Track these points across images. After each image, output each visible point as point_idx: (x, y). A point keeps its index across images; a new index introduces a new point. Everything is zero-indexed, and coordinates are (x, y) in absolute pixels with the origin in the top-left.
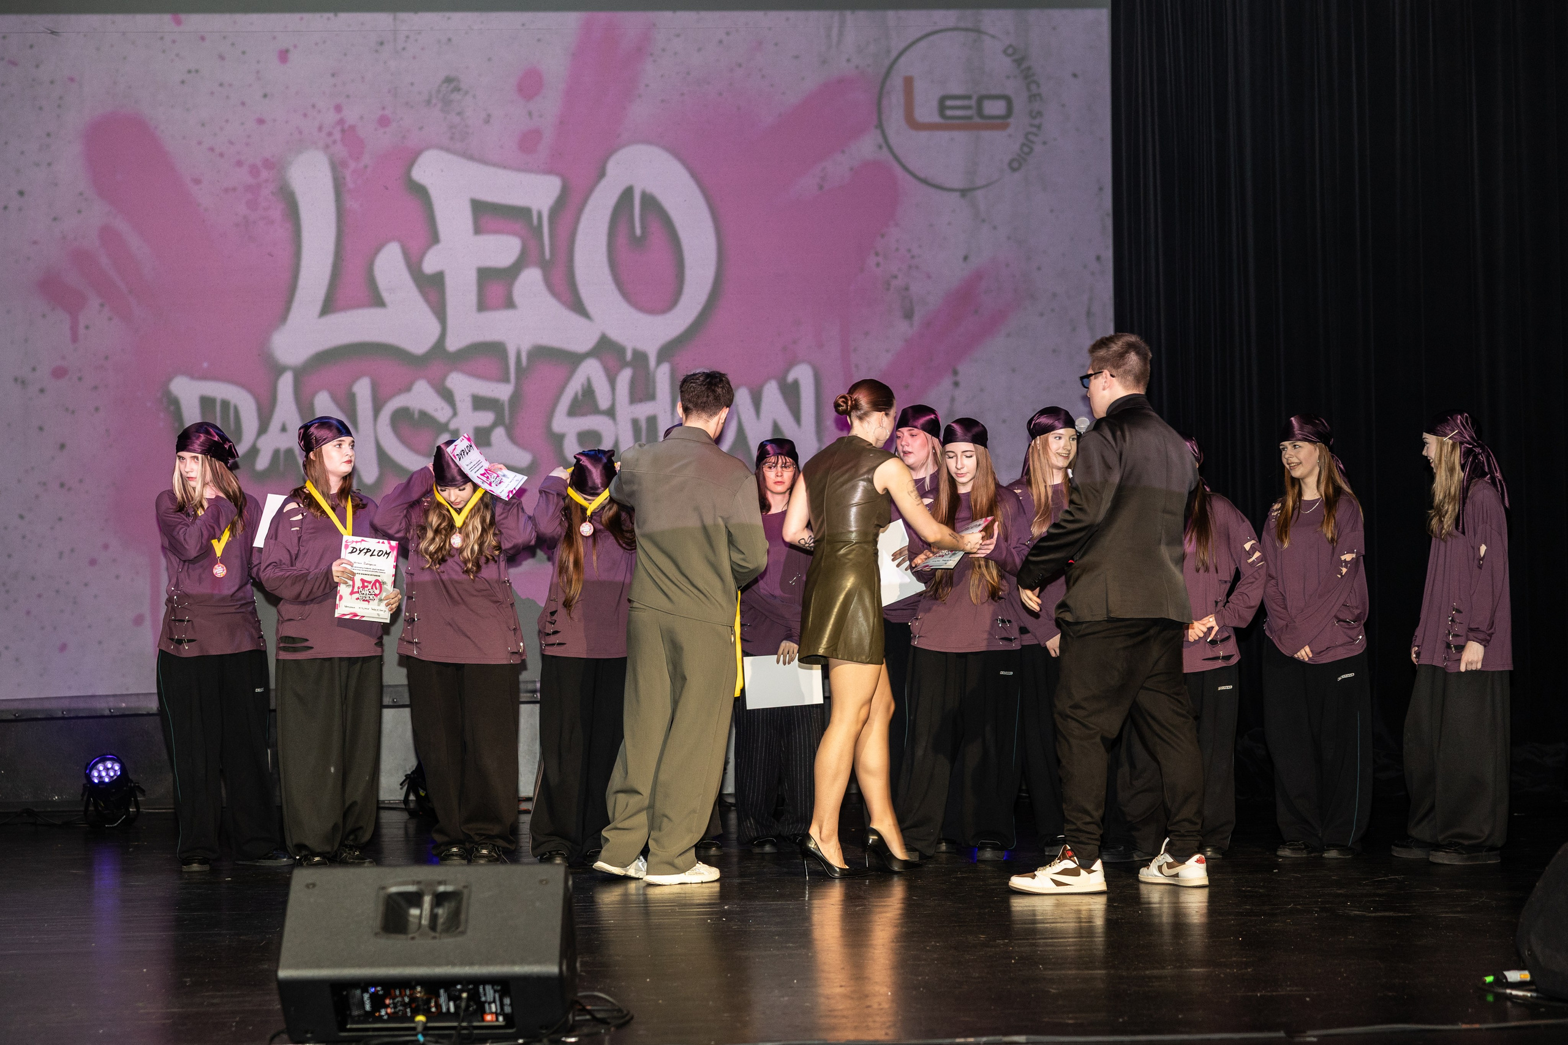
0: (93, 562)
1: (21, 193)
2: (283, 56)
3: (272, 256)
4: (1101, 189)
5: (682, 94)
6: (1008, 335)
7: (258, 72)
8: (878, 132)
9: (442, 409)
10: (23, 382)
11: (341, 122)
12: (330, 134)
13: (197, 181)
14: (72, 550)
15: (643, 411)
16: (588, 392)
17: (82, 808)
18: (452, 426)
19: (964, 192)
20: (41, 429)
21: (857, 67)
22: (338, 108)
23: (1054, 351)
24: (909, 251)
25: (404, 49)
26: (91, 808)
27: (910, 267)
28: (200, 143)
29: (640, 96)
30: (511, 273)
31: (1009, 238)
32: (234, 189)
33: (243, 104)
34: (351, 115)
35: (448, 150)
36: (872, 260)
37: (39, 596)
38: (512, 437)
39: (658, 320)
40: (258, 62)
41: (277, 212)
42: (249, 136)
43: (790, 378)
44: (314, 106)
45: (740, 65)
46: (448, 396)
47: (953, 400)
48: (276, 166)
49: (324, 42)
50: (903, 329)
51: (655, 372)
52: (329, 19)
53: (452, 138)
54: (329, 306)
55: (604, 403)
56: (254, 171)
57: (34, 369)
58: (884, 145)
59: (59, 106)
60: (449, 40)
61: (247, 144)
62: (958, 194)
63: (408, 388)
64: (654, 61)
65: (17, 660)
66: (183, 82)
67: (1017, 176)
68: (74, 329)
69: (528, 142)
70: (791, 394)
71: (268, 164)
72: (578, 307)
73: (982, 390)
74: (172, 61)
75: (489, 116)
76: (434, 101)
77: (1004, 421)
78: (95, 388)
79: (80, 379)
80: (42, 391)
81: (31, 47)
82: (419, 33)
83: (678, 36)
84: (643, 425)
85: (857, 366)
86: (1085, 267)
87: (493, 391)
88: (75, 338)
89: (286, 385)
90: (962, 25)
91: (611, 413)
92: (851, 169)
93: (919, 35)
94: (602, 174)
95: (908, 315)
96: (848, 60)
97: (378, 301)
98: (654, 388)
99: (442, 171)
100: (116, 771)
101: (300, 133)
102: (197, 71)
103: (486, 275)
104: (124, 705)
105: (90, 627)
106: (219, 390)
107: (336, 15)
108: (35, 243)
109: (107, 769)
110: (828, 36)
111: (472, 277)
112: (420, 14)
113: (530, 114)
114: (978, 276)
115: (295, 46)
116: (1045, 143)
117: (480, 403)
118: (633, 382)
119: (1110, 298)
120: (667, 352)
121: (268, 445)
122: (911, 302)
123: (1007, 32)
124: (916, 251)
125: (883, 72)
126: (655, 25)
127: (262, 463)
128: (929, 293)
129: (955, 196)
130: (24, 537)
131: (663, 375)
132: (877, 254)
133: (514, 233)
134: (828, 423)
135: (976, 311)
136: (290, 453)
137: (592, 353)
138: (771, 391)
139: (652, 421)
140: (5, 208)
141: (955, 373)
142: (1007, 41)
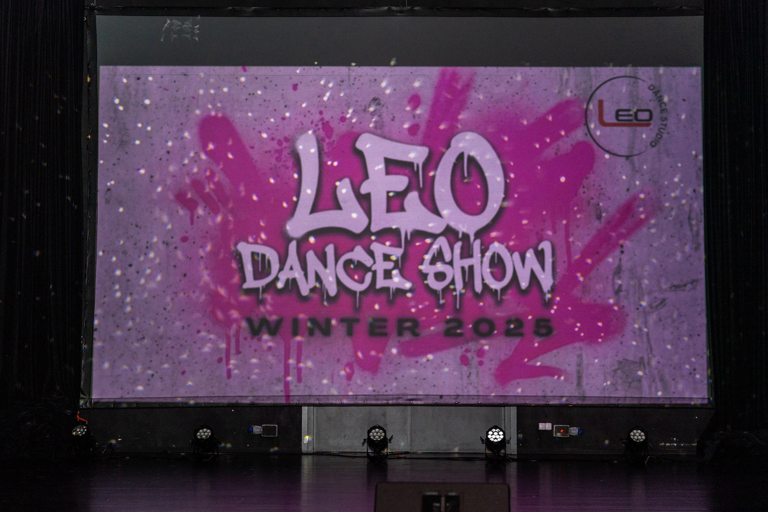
0: (199, 332)
1: (168, 152)
2: (295, 87)
3: (288, 184)
4: (696, 156)
5: (489, 108)
6: (649, 228)
7: (283, 95)
8: (585, 127)
9: (369, 260)
10: (167, 244)
11: (322, 119)
12: (317, 125)
13: (252, 148)
14: (189, 326)
15: (466, 263)
16: (440, 253)
17: (192, 452)
18: (373, 268)
19: (627, 157)
20: (175, 266)
21: (575, 95)
22: (321, 113)
23: (672, 236)
24: (600, 186)
25: (353, 84)
26: (196, 451)
27: (600, 194)
28: (254, 129)
29: (468, 108)
30: (403, 194)
31: (650, 180)
32: (270, 152)
33: (275, 110)
34: (327, 117)
35: (374, 134)
36: (581, 190)
37: (173, 348)
38: (402, 274)
39: (475, 218)
40: (283, 90)
41: (290, 163)
42: (278, 126)
43: (540, 248)
44: (309, 112)
45: (517, 94)
46: (371, 254)
47: (620, 260)
48: (290, 141)
49: (315, 80)
50: (597, 225)
51: (473, 243)
52: (317, 69)
53: (376, 129)
54: (315, 209)
55: (448, 258)
56: (280, 143)
57: (172, 237)
58: (588, 133)
59: (187, 110)
60: (375, 80)
61: (277, 130)
62: (625, 158)
63: (352, 250)
64: (475, 91)
65: (161, 378)
66: (246, 99)
67: (654, 149)
68: (192, 218)
69: (413, 130)
70: (540, 255)
71: (287, 140)
72: (436, 211)
73: (635, 255)
74: (242, 89)
75: (394, 117)
76: (368, 109)
77: (646, 271)
78: (202, 247)
79: (194, 242)
80: (176, 248)
81: (175, 82)
82: (361, 77)
83: (487, 79)
84: (467, 270)
85: (573, 242)
87: (393, 252)
88: (192, 223)
89: (293, 247)
90: (628, 74)
91: (451, 263)
92: (572, 145)
93: (606, 79)
94: (449, 146)
95: (599, 218)
96: (571, 92)
97: (338, 207)
98: (473, 252)
99: (371, 144)
100: (208, 433)
101: (302, 124)
102: (253, 94)
103: (391, 195)
104: (212, 401)
105: (196, 363)
106: (261, 249)
107: (321, 68)
108: (174, 176)
109: (204, 433)
110: (561, 80)
111: (384, 195)
112: (361, 67)
113: (414, 116)
114: (634, 199)
115: (301, 82)
116: (668, 133)
117: (387, 258)
118: (462, 248)
119: (701, 211)
120: (479, 234)
121: (284, 277)
122: (600, 211)
123: (651, 79)
124: (603, 186)
125: (588, 97)
126: (476, 73)
127: (280, 285)
128: (609, 207)
129: (623, 159)
130: (166, 319)
131: (477, 245)
132: (584, 187)
133: (404, 174)
134: (558, 270)
135: (633, 216)
136: (294, 280)
137: (442, 234)
138: (530, 254)
139: (471, 268)
140: (161, 159)
141: (622, 247)
142: (650, 83)
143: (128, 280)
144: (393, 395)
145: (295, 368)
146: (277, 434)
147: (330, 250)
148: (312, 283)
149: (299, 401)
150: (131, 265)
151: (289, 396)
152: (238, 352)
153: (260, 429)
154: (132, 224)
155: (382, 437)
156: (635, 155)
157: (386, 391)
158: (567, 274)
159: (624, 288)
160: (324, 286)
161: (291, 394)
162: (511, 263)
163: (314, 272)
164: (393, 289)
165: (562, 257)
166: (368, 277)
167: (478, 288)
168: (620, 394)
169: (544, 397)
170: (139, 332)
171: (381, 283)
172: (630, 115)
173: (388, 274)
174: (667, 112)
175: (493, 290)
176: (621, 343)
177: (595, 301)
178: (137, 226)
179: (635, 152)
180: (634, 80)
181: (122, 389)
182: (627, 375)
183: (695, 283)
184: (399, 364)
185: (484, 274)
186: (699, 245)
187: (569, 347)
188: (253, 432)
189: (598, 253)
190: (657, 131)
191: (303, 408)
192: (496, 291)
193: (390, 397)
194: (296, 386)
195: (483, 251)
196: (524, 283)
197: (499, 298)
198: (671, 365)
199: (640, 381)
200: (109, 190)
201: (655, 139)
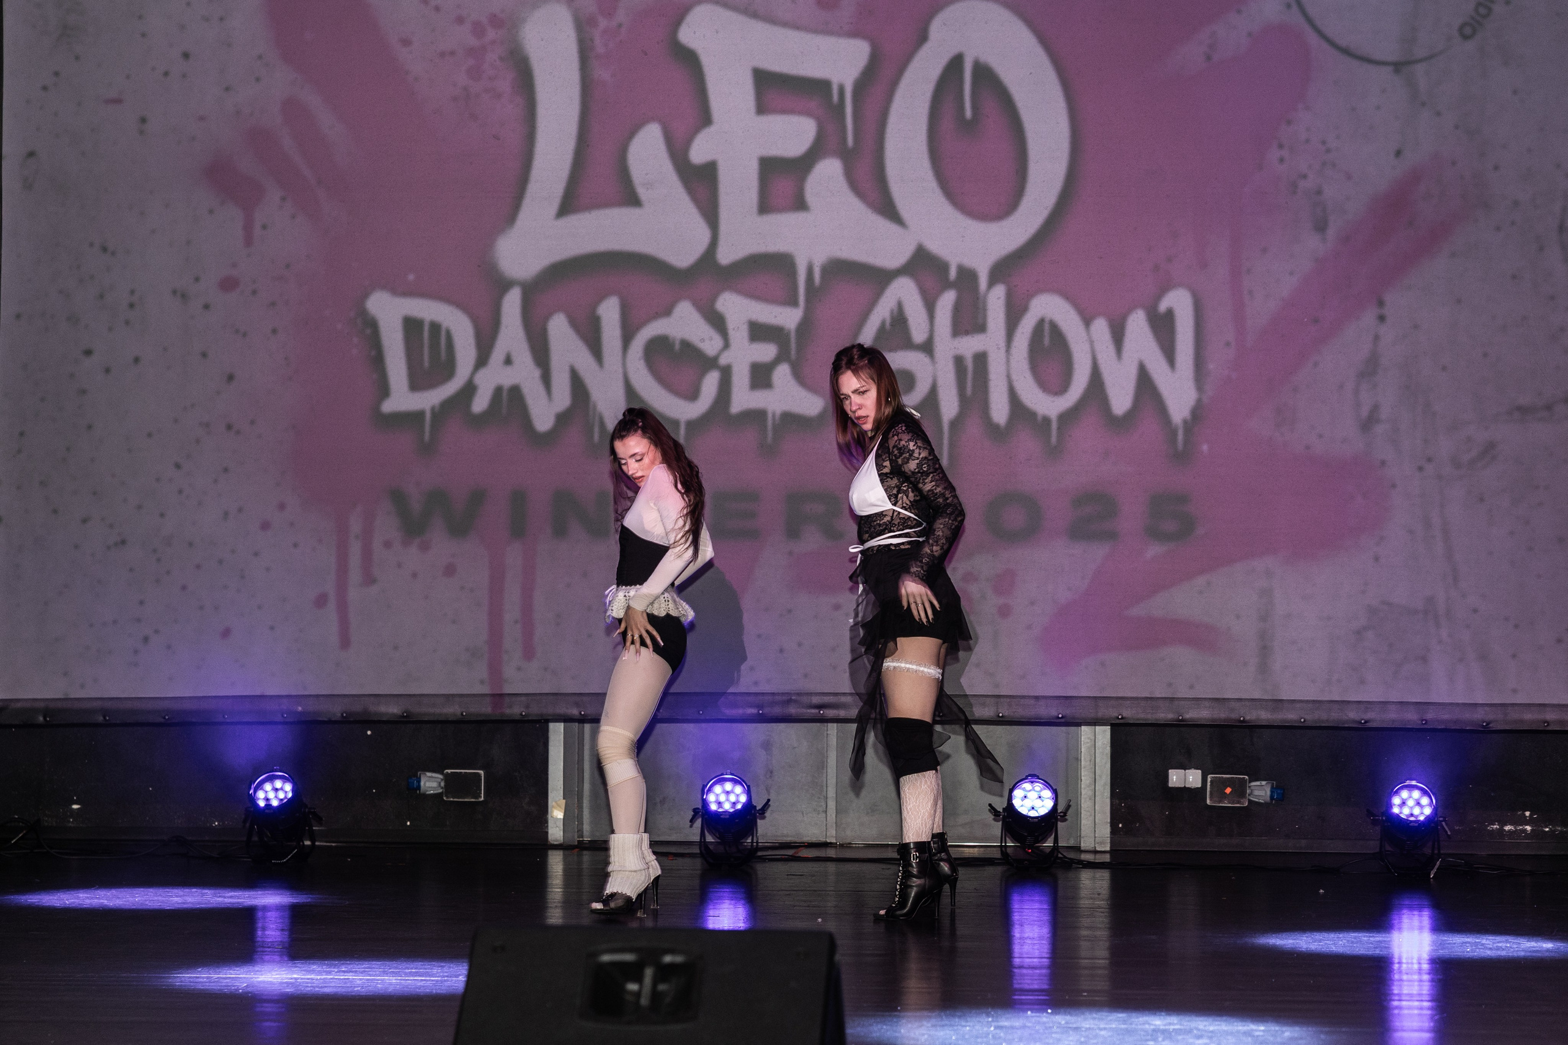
0: (265, 526)
1: (186, 56)
3: (499, 139)
6: (1453, 256)
9: (711, 339)
10: (183, 296)
13: (406, 42)
14: (240, 510)
15: (969, 345)
16: (899, 319)
17: (245, 839)
18: (723, 361)
19: (1398, 67)
20: (204, 355)
23: (1514, 277)
24: (1324, 143)
26: (255, 838)
27: (1324, 164)
30: (803, 165)
31: (1457, 127)
32: (452, 53)
35: (725, 5)
36: (1274, 155)
37: (198, 567)
38: (799, 376)
39: (992, 229)
41: (505, 83)
43: (1163, 307)
46: (718, 322)
47: (1376, 338)
48: (506, 24)
50: (1313, 245)
51: (986, 295)
54: (569, 205)
55: (919, 335)
56: (478, 30)
57: (197, 279)
62: (1390, 69)
63: (667, 312)
67: (1469, 45)
68: (248, 228)
70: (1163, 327)
71: (496, 21)
72: (887, 209)
73: (1416, 327)
77: (1444, 368)
78: (273, 304)
79: (254, 292)
80: (206, 307)
84: (969, 364)
85: (1250, 292)
87: (776, 317)
88: (248, 241)
89: (512, 303)
91: (928, 348)
92: (1250, 34)
94: (923, 38)
95: (1321, 227)
97: (632, 199)
98: (985, 317)
99: (717, 32)
100: (286, 792)
103: (770, 167)
104: (300, 709)
105: (259, 607)
106: (429, 310)
108: (202, 118)
109: (276, 790)
111: (752, 170)
114: (1415, 177)
116: (1507, 3)
117: (759, 332)
118: (957, 309)
120: (1001, 271)
121: (488, 381)
122: (1325, 210)
124: (1334, 144)
127: (480, 403)
128: (1347, 198)
129: (1386, 72)
130: (180, 492)
131: (996, 300)
132: (1281, 146)
133: (807, 113)
134: (1211, 366)
135: (1411, 223)
136: (516, 393)
137: (906, 270)
138: (1137, 324)
139: (981, 359)
140: (166, 74)
141: (1381, 303)
143: (84, 392)
144: (773, 694)
145: (516, 622)
146: (482, 795)
147: (610, 312)
148: (563, 398)
149: (527, 707)
150: (88, 353)
151: (501, 695)
152: (369, 580)
153: (440, 780)
154: (91, 245)
155: (739, 806)
156: (1418, 61)
157: (756, 683)
158: (1234, 376)
159: (1385, 414)
160: (595, 407)
161: (508, 689)
162: (1086, 347)
163: (567, 369)
164: (774, 415)
165: (1222, 332)
166: (710, 383)
167: (1000, 411)
168: (1372, 693)
169: (1172, 699)
170: (111, 526)
171: (743, 398)
173: (761, 376)
175: (1039, 418)
176: (1377, 559)
177: (1308, 447)
178: (104, 249)
179: (1420, 53)
181: (65, 674)
182: (1391, 645)
184: (790, 611)
185: (1014, 377)
187: (1238, 570)
188: (419, 787)
189: (1316, 321)
191: (552, 725)
192: (1047, 420)
193: (766, 698)
194: (519, 669)
195: (1014, 314)
196: (1121, 400)
197: (1054, 439)
198: (1507, 619)
199: (1424, 659)
200: (31, 154)
201: (1473, 18)
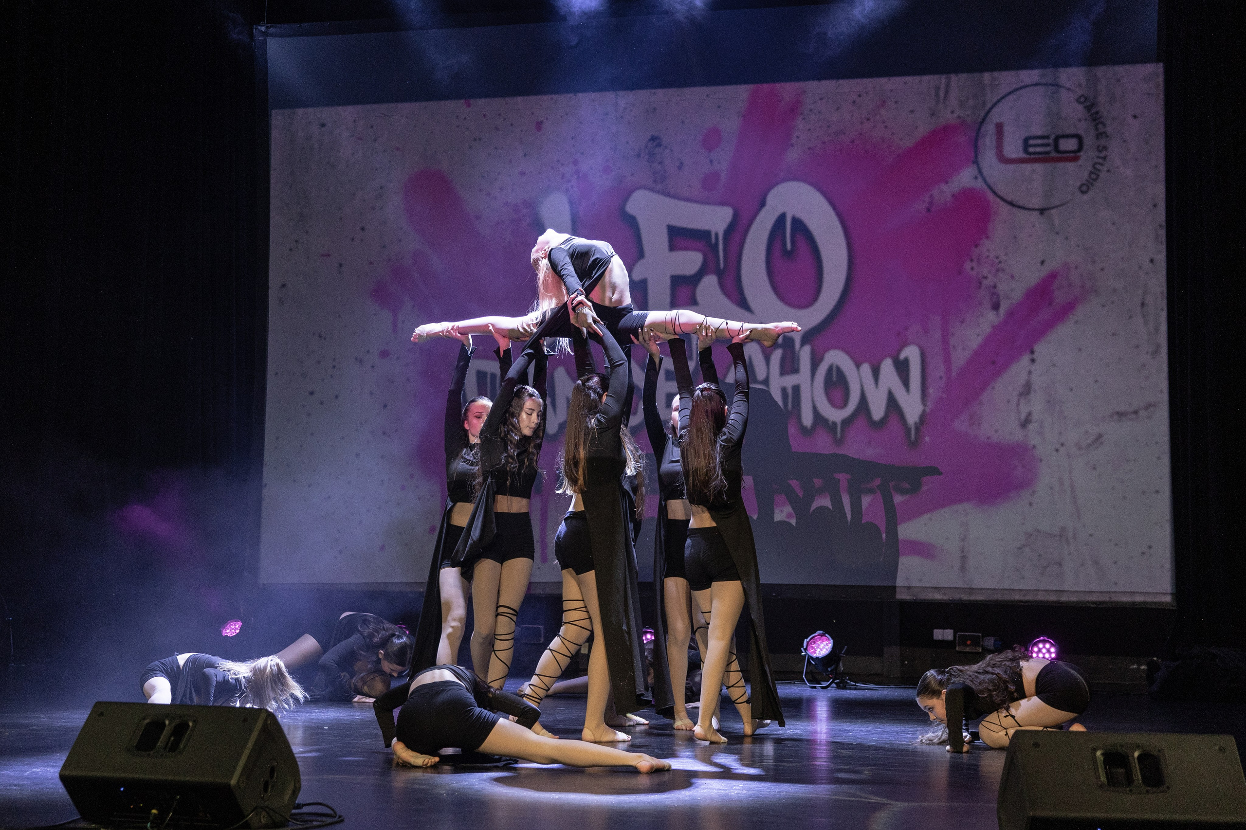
0: (403, 488)
1: (363, 229)
2: (540, 126)
4: (1155, 206)
5: (824, 143)
6: (1076, 322)
7: (521, 138)
8: (975, 166)
10: (361, 361)
11: (577, 172)
12: (570, 181)
13: (479, 217)
14: (390, 479)
15: (789, 381)
19: (1042, 211)
20: (371, 394)
21: (959, 117)
22: (576, 162)
23: (1114, 334)
24: (997, 257)
25: (622, 117)
27: (998, 270)
28: (481, 190)
29: (792, 145)
30: (693, 280)
31: (1078, 246)
32: (503, 222)
33: (510, 161)
34: (584, 167)
35: (652, 190)
36: (968, 265)
37: (368, 511)
39: (804, 313)
40: (522, 131)
42: (514, 185)
43: (902, 356)
44: (558, 161)
45: (868, 119)
47: (1030, 372)
48: (532, 205)
49: (567, 115)
50: (991, 318)
51: (799, 351)
52: (570, 98)
53: (655, 181)
55: (761, 375)
56: (517, 209)
57: (368, 352)
58: (979, 176)
59: (389, 168)
60: (655, 109)
61: (513, 190)
62: (1037, 213)
64: (804, 119)
66: (470, 147)
67: (1085, 197)
68: (395, 324)
69: (709, 182)
70: (902, 368)
71: (526, 204)
72: (744, 304)
73: (1054, 365)
74: (464, 133)
75: (682, 163)
76: (643, 154)
77: (1071, 390)
78: (408, 364)
79: (398, 359)
80: (373, 367)
81: (372, 127)
82: (633, 105)
83: (822, 99)
84: (790, 391)
85: (954, 347)
86: (1140, 268)
88: (395, 331)
90: (1043, 81)
92: (953, 196)
93: (1009, 90)
94: (763, 204)
95: (996, 307)
96: (952, 112)
98: (799, 364)
99: (647, 205)
101: (550, 180)
102: (480, 139)
103: (677, 281)
105: (400, 533)
107: (576, 95)
108: (371, 263)
110: (937, 94)
111: (668, 282)
112: (635, 92)
113: (711, 161)
114: (1053, 276)
115: (547, 119)
116: (1108, 171)
118: (783, 360)
119: (1162, 293)
120: (808, 337)
122: (998, 297)
123: (1080, 85)
124: (1003, 258)
125: (980, 119)
126: (805, 92)
128: (1012, 290)
129: (1035, 214)
130: (358, 470)
131: (805, 355)
132: (972, 260)
133: (697, 249)
134: (931, 391)
135: (1050, 304)
138: (887, 366)
139: (796, 389)
140: (353, 239)
141: (1032, 352)
142: (1080, 92)
143: (309, 416)
146: (542, 639)
149: (543, 590)
150: (312, 393)
154: (314, 334)
156: (1054, 208)
158: (945, 396)
159: (1035, 417)
162: (858, 380)
165: (938, 370)
167: (807, 419)
168: (1029, 584)
169: (909, 588)
170: (322, 489)
172: (1048, 145)
174: (1107, 136)
175: (830, 423)
176: (1031, 504)
177: (988, 438)
178: (321, 336)
179: (1056, 203)
180: (1054, 88)
181: (300, 569)
182: (1040, 556)
183: (1152, 409)
185: (817, 399)
186: (1158, 346)
187: (947, 511)
189: (993, 363)
190: (1089, 168)
192: (834, 424)
195: (815, 363)
196: (878, 411)
197: (839, 435)
198: (1110, 540)
199: (1060, 564)
200: (284, 286)
201: (1087, 181)
